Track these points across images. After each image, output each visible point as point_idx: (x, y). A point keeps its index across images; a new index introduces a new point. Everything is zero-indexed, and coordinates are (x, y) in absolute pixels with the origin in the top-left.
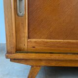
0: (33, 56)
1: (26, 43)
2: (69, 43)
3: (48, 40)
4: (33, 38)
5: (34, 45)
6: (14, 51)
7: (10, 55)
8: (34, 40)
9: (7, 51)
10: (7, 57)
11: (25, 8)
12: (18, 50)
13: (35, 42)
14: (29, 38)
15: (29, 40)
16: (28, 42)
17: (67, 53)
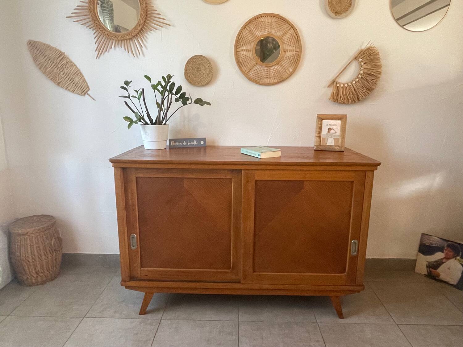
0: (144, 284)
1: (139, 272)
2: (179, 271)
3: (160, 269)
4: (146, 267)
5: (147, 273)
6: (128, 279)
7: (124, 283)
8: (147, 269)
9: (122, 280)
10: (122, 285)
11: (137, 243)
12: (132, 278)
13: (147, 271)
14: (142, 267)
15: (142, 269)
16: (141, 270)
17: (176, 281)
